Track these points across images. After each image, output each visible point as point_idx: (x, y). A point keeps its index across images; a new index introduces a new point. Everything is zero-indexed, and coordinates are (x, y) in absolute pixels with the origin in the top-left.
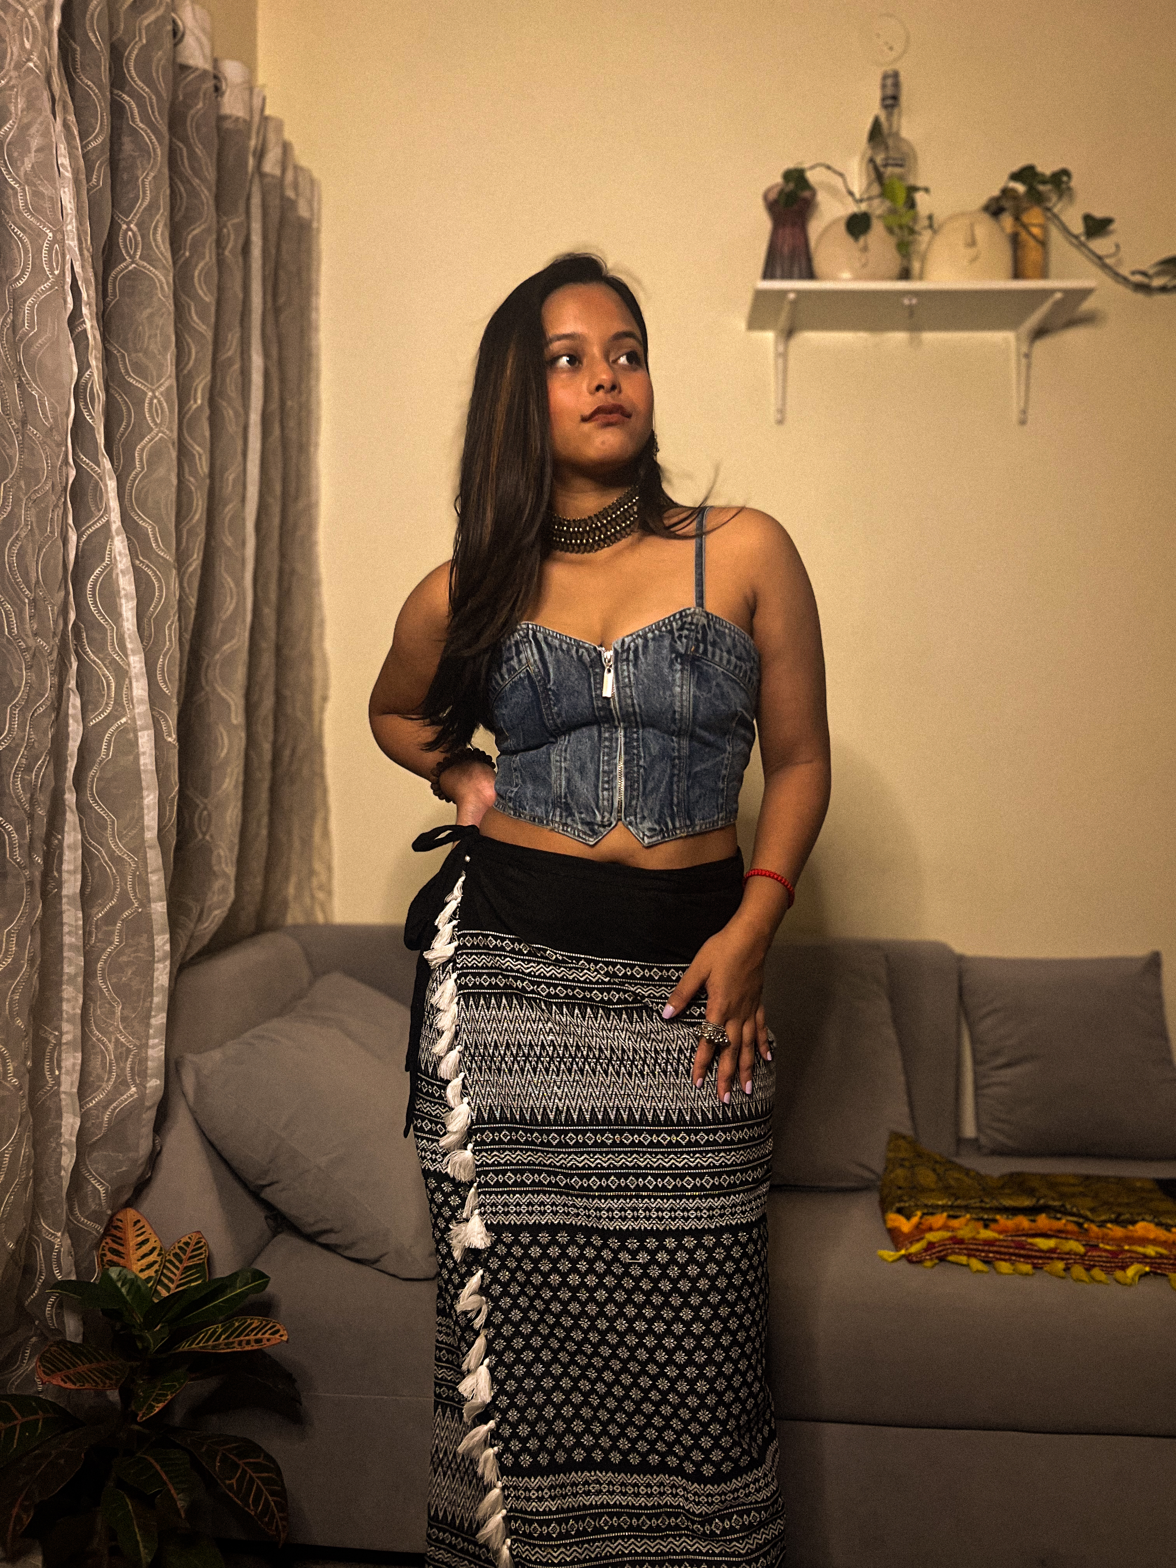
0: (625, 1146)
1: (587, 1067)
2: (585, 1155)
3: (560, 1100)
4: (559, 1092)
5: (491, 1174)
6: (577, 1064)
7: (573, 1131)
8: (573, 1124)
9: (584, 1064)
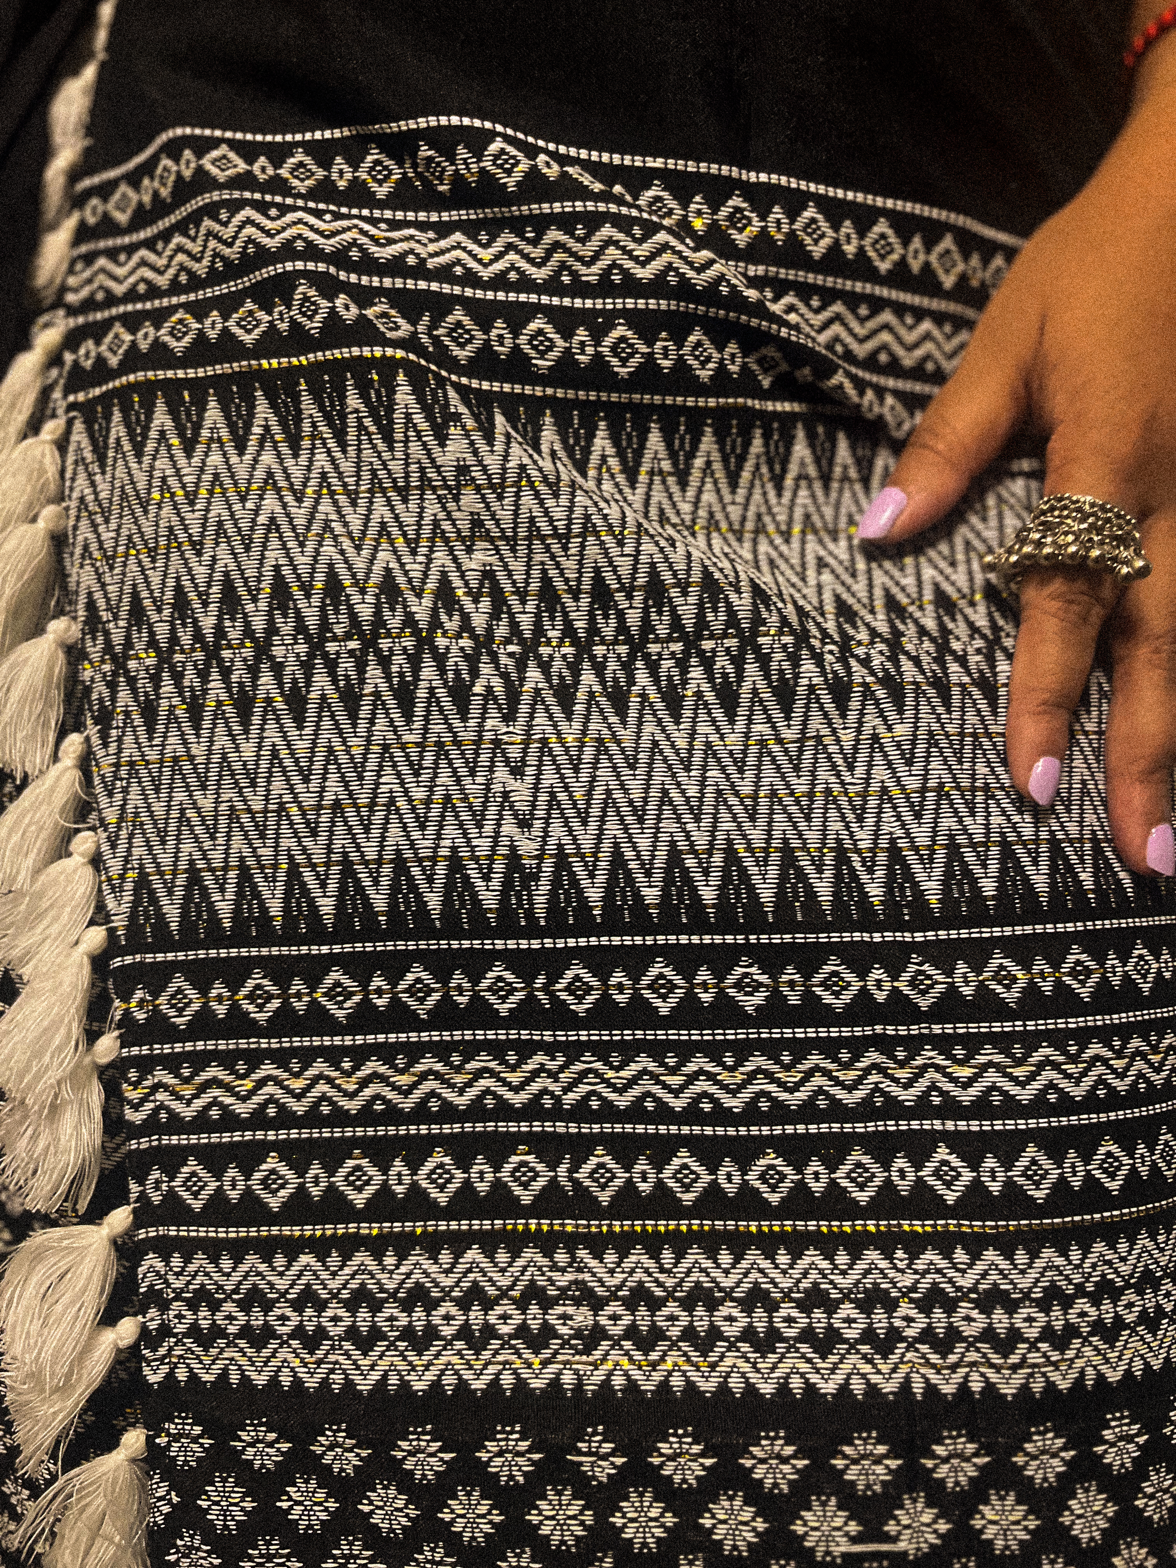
0: (827, 1016)
1: (642, 678)
2: (643, 1062)
3: (524, 824)
4: (521, 791)
5: (192, 1165)
6: (599, 669)
7: (586, 956)
8: (586, 926)
9: (628, 667)
